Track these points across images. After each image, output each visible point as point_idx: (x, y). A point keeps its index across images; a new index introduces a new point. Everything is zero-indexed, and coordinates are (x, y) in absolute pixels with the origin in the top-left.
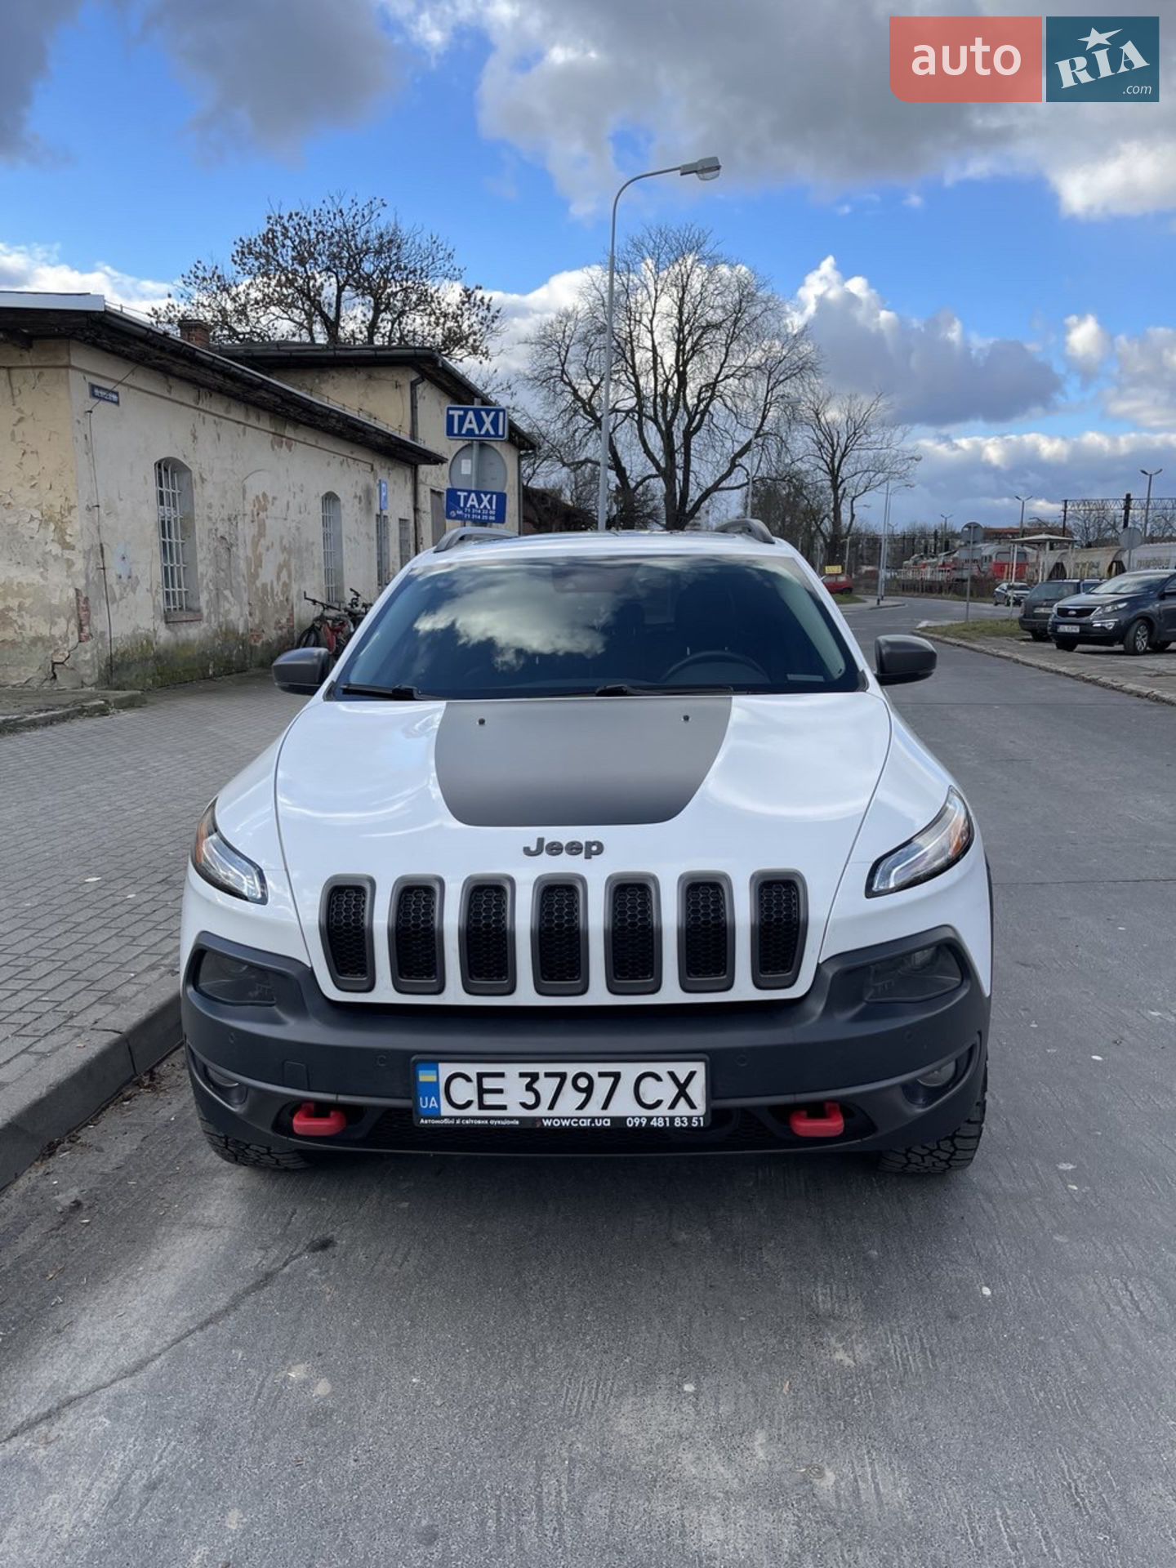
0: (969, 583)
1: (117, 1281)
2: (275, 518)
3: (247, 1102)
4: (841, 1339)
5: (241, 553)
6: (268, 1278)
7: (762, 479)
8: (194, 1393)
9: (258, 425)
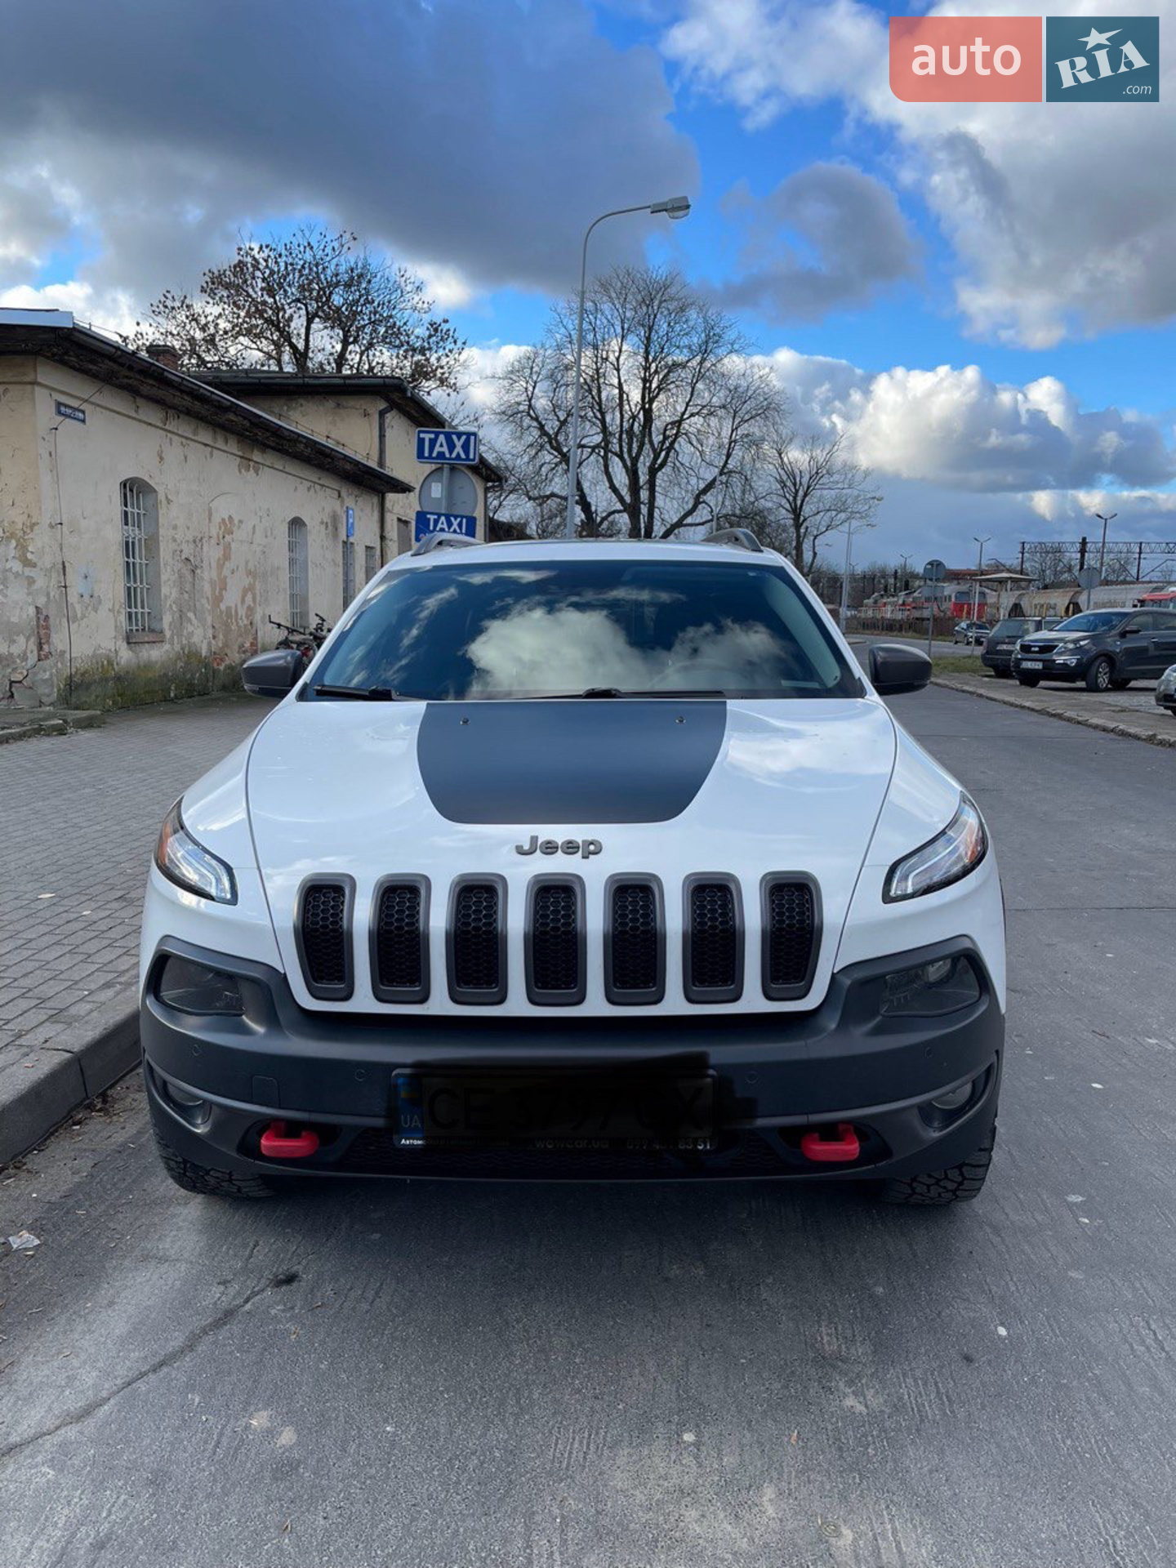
0: (929, 622)
1: (64, 1319)
2: (241, 541)
3: (210, 1121)
4: (848, 1384)
5: (206, 576)
6: (229, 1314)
7: (725, 516)
8: (146, 1442)
9: (225, 448)
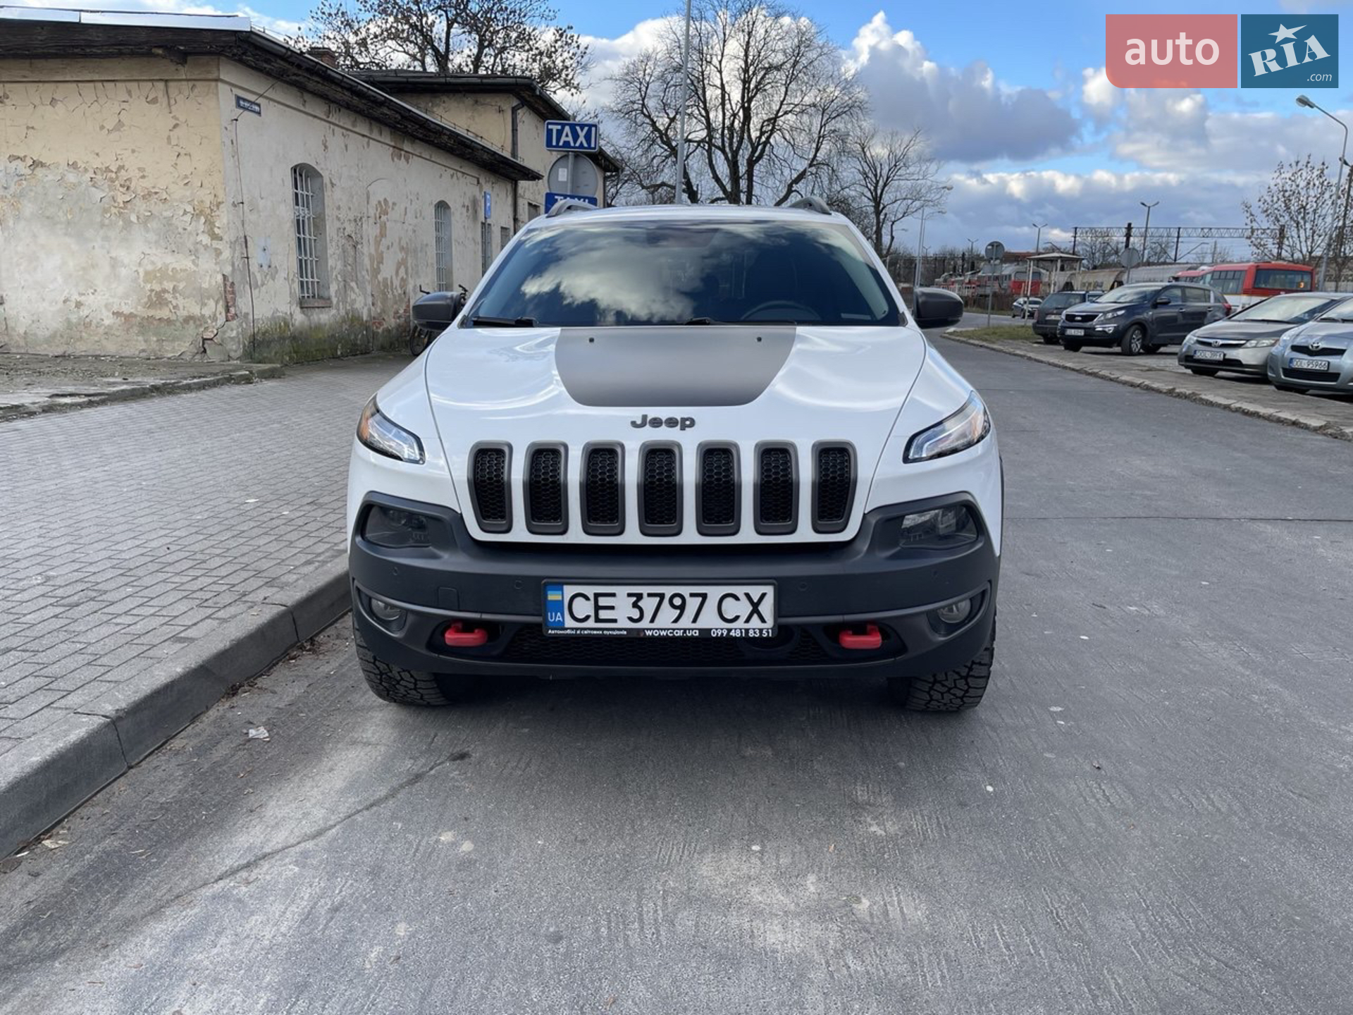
0: (990, 298)
1: (296, 779)
2: (395, 221)
3: (407, 626)
4: (873, 819)
5: (365, 250)
6: (418, 777)
8: (365, 850)
9: (380, 139)
